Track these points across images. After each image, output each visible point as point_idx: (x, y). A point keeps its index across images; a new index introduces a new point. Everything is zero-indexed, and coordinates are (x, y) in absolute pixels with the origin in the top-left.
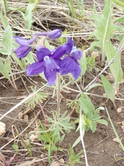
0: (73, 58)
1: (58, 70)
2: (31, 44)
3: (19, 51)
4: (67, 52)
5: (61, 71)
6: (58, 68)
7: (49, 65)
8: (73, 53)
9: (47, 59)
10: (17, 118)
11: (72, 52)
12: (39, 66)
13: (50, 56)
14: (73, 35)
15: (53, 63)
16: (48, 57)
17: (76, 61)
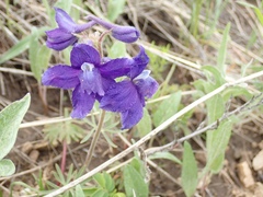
0: (137, 88)
1: (99, 98)
2: (79, 32)
3: (53, 35)
4: (131, 74)
5: (104, 102)
6: (102, 93)
7: (87, 81)
8: (141, 81)
9: (88, 69)
10: (20, 149)
11: (139, 77)
12: (69, 75)
13: (97, 66)
14: (178, 60)
15: (94, 81)
16: (91, 66)
17: (141, 97)
